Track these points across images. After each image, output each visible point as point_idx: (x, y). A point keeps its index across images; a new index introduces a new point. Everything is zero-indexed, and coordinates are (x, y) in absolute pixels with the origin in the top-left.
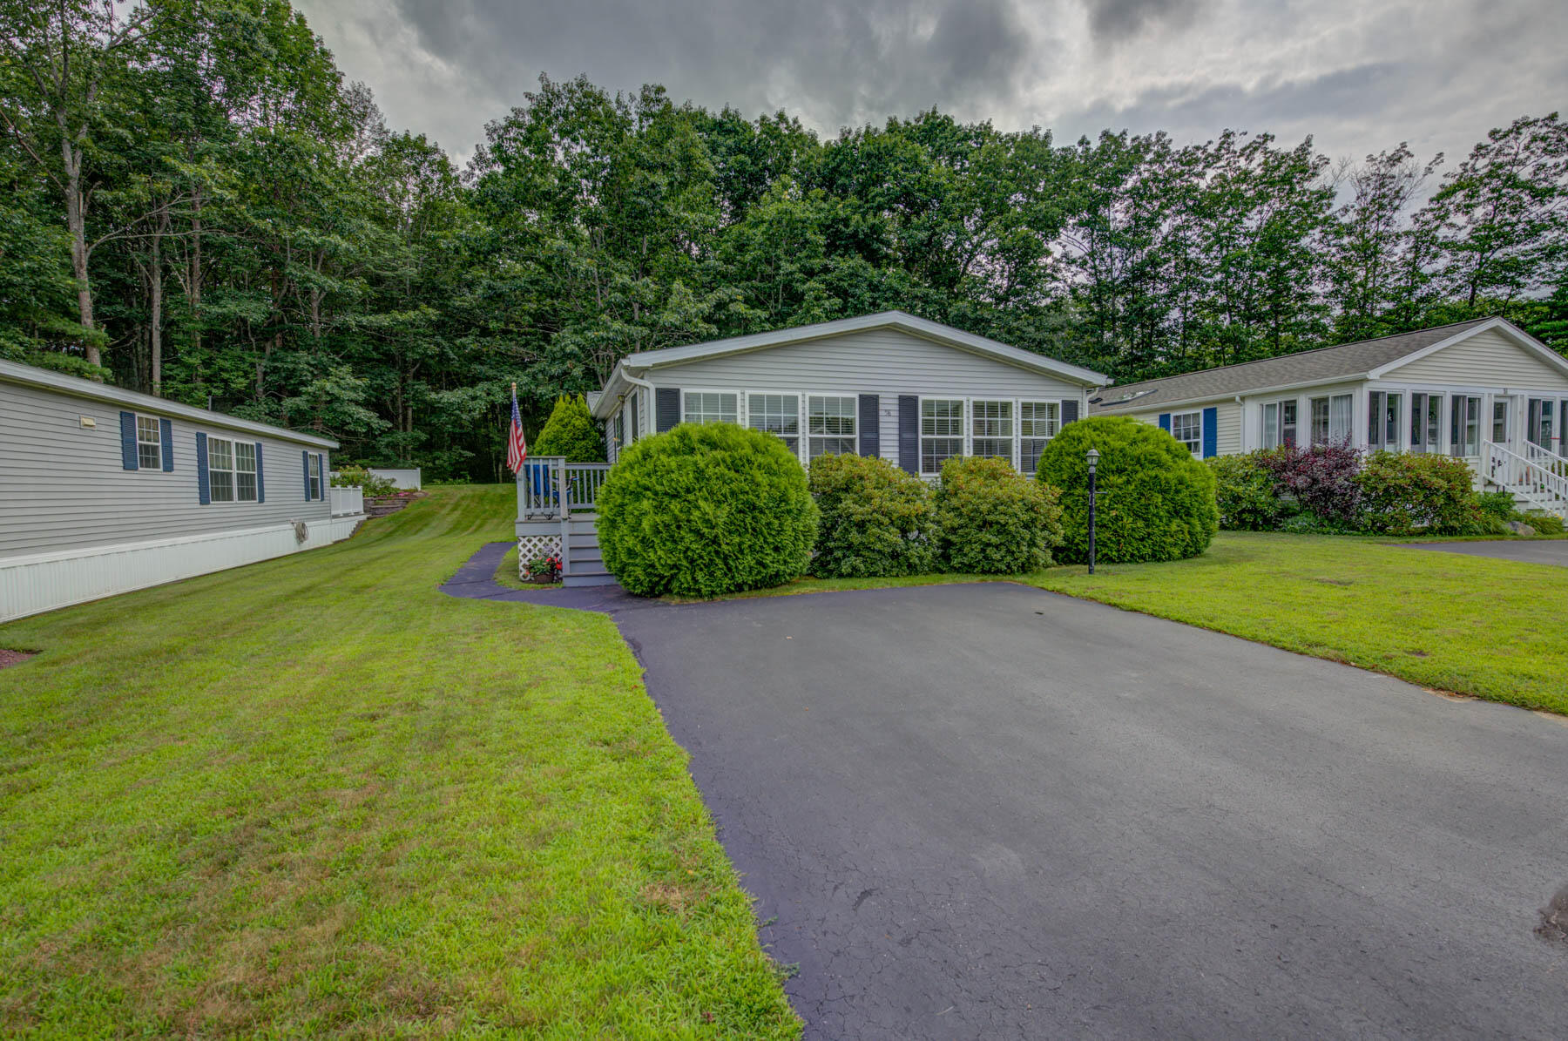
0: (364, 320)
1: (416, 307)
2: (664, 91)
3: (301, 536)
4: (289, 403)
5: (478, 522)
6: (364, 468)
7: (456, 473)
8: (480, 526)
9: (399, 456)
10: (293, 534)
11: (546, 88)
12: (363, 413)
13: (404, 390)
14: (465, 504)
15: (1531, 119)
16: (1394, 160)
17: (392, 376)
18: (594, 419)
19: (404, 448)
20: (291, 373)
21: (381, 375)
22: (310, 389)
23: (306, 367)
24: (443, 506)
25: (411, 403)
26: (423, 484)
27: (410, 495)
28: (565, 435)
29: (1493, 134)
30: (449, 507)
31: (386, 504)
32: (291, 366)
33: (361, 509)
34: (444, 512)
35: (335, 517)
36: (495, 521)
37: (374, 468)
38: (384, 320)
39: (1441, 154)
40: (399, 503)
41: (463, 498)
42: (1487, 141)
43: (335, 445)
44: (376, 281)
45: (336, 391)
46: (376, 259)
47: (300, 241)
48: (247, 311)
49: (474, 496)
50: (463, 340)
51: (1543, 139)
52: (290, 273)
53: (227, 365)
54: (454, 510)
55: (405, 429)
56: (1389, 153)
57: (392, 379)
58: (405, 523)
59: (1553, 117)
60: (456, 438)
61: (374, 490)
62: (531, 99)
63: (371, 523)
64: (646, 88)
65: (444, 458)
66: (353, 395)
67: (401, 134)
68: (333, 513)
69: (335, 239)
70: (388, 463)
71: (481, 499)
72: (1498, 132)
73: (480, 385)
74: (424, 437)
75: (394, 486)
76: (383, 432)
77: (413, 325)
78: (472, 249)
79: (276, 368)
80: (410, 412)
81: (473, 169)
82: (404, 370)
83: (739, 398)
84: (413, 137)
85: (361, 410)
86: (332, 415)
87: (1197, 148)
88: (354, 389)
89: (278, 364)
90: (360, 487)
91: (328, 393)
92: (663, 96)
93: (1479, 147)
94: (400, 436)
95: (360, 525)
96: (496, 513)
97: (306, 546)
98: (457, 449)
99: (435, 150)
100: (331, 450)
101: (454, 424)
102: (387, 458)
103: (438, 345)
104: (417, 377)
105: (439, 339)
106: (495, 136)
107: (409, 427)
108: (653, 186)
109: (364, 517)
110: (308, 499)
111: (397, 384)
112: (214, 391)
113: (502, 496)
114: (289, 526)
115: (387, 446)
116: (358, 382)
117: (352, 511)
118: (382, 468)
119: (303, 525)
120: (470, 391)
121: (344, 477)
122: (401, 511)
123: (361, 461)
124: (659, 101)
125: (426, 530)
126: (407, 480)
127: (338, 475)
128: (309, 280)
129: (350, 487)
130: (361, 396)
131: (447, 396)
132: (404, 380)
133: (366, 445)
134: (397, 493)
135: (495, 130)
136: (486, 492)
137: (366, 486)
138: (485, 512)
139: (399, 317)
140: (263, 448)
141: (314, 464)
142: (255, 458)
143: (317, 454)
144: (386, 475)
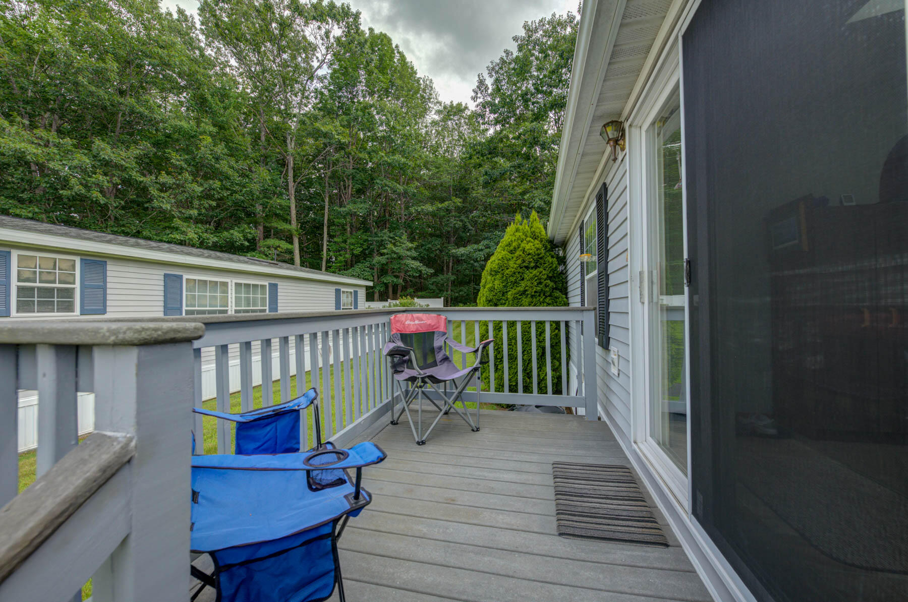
1: (450, 199)
6: (412, 298)
12: (416, 264)
18: (551, 241)
22: (386, 251)
28: (511, 263)
37: (419, 297)
38: (430, 208)
45: (400, 251)
53: (353, 241)
55: (447, 274)
66: (408, 253)
67: (448, 103)
73: (481, 243)
76: (428, 275)
80: (451, 264)
81: (477, 93)
82: (447, 239)
84: (455, 104)
85: (414, 262)
86: (398, 266)
88: (410, 249)
91: (394, 252)
103: (462, 221)
105: (462, 217)
116: (412, 245)
120: (475, 246)
126: (435, 304)
128: (386, 185)
130: (414, 254)
131: (463, 250)
135: (492, 68)
139: (440, 206)
140: (279, 287)
141: (347, 297)
142: (267, 296)
143: (352, 291)
144: (424, 302)
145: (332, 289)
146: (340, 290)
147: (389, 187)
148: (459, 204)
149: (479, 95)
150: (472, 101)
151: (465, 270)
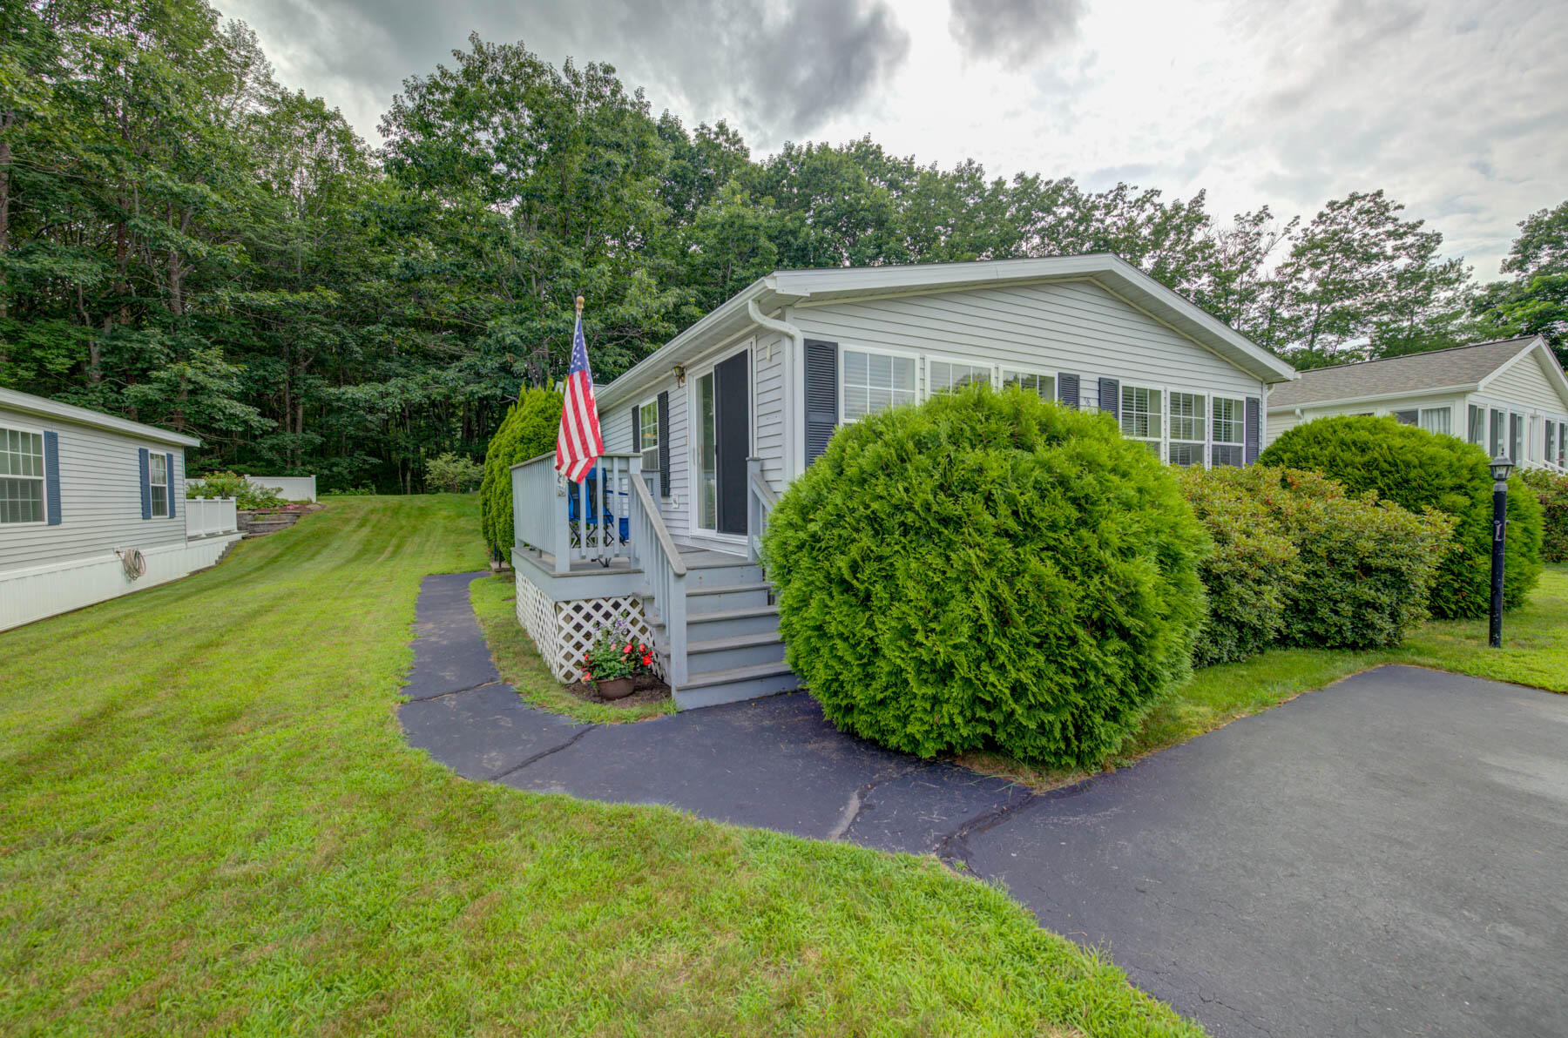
0: (242, 297)
1: (310, 289)
2: (613, 70)
3: (133, 568)
4: (134, 390)
5: (394, 541)
6: (240, 474)
7: (356, 482)
8: (398, 547)
9: (286, 461)
10: (118, 567)
11: (479, 49)
12: (238, 408)
13: (292, 385)
14: (374, 518)
15: (1361, 194)
16: (1258, 220)
17: (278, 367)
19: (292, 451)
20: (138, 355)
21: (264, 365)
22: (163, 374)
23: (159, 347)
24: (347, 521)
25: (302, 400)
26: (318, 494)
27: (301, 508)
29: (1332, 205)
30: (354, 524)
31: (267, 519)
32: (136, 346)
33: (234, 527)
34: (347, 529)
35: (192, 538)
36: (417, 540)
37: (253, 475)
38: (267, 299)
39: (1298, 217)
40: (287, 518)
41: (372, 511)
42: (1327, 211)
43: (195, 442)
44: (259, 255)
45: (201, 378)
46: (259, 227)
47: (152, 185)
48: (72, 270)
49: (385, 509)
50: (371, 328)
51: (1368, 212)
52: (136, 226)
53: (42, 340)
54: (361, 525)
55: (294, 431)
56: (1254, 213)
57: (279, 370)
58: (296, 544)
59: (1379, 194)
60: (359, 444)
61: (253, 501)
62: (461, 59)
63: (247, 545)
64: (592, 67)
65: (343, 466)
66: (224, 385)
67: (293, 91)
68: (190, 533)
69: (201, 188)
70: (272, 470)
71: (396, 511)
72: (1335, 203)
73: (393, 381)
74: (318, 440)
75: (280, 496)
76: (266, 432)
77: (307, 309)
78: (384, 222)
79: (116, 347)
80: (300, 412)
81: (389, 124)
82: (295, 362)
83: (918, 365)
84: (308, 98)
85: (235, 403)
86: (195, 408)
87: (1100, 196)
88: (226, 377)
89: (120, 344)
90: (233, 499)
91: (189, 381)
92: (612, 76)
93: (1321, 215)
94: (288, 438)
95: (232, 547)
96: (415, 529)
97: (141, 583)
98: (360, 455)
99: (336, 116)
100: (189, 449)
101: (357, 426)
102: (271, 463)
103: (338, 334)
104: (309, 370)
105: (338, 327)
106: (416, 96)
107: (299, 428)
108: (609, 164)
109: (238, 537)
110: (146, 516)
111: (285, 376)
112: (21, 372)
113: (421, 509)
114: (112, 556)
115: (271, 448)
116: (233, 369)
117: (219, 529)
118: (264, 475)
119: (137, 555)
120: (381, 388)
121: (210, 485)
122: (290, 527)
123: (236, 467)
124: (607, 82)
125: (326, 552)
126: (297, 489)
127: (202, 482)
128: (163, 236)
129: (218, 499)
130: (237, 386)
131: (350, 391)
132: (292, 373)
133: (242, 448)
134: (284, 505)
135: (416, 88)
136: (401, 506)
137: (241, 497)
138: (401, 528)
139: (289, 298)
140: (60, 440)
141: (158, 466)
142: (44, 456)
143: (164, 454)
144: (269, 483)
145: (133, 449)
146: (146, 451)
147: (171, 242)
148: (333, 302)
149: (394, 129)
150: (380, 135)
151: (346, 427)
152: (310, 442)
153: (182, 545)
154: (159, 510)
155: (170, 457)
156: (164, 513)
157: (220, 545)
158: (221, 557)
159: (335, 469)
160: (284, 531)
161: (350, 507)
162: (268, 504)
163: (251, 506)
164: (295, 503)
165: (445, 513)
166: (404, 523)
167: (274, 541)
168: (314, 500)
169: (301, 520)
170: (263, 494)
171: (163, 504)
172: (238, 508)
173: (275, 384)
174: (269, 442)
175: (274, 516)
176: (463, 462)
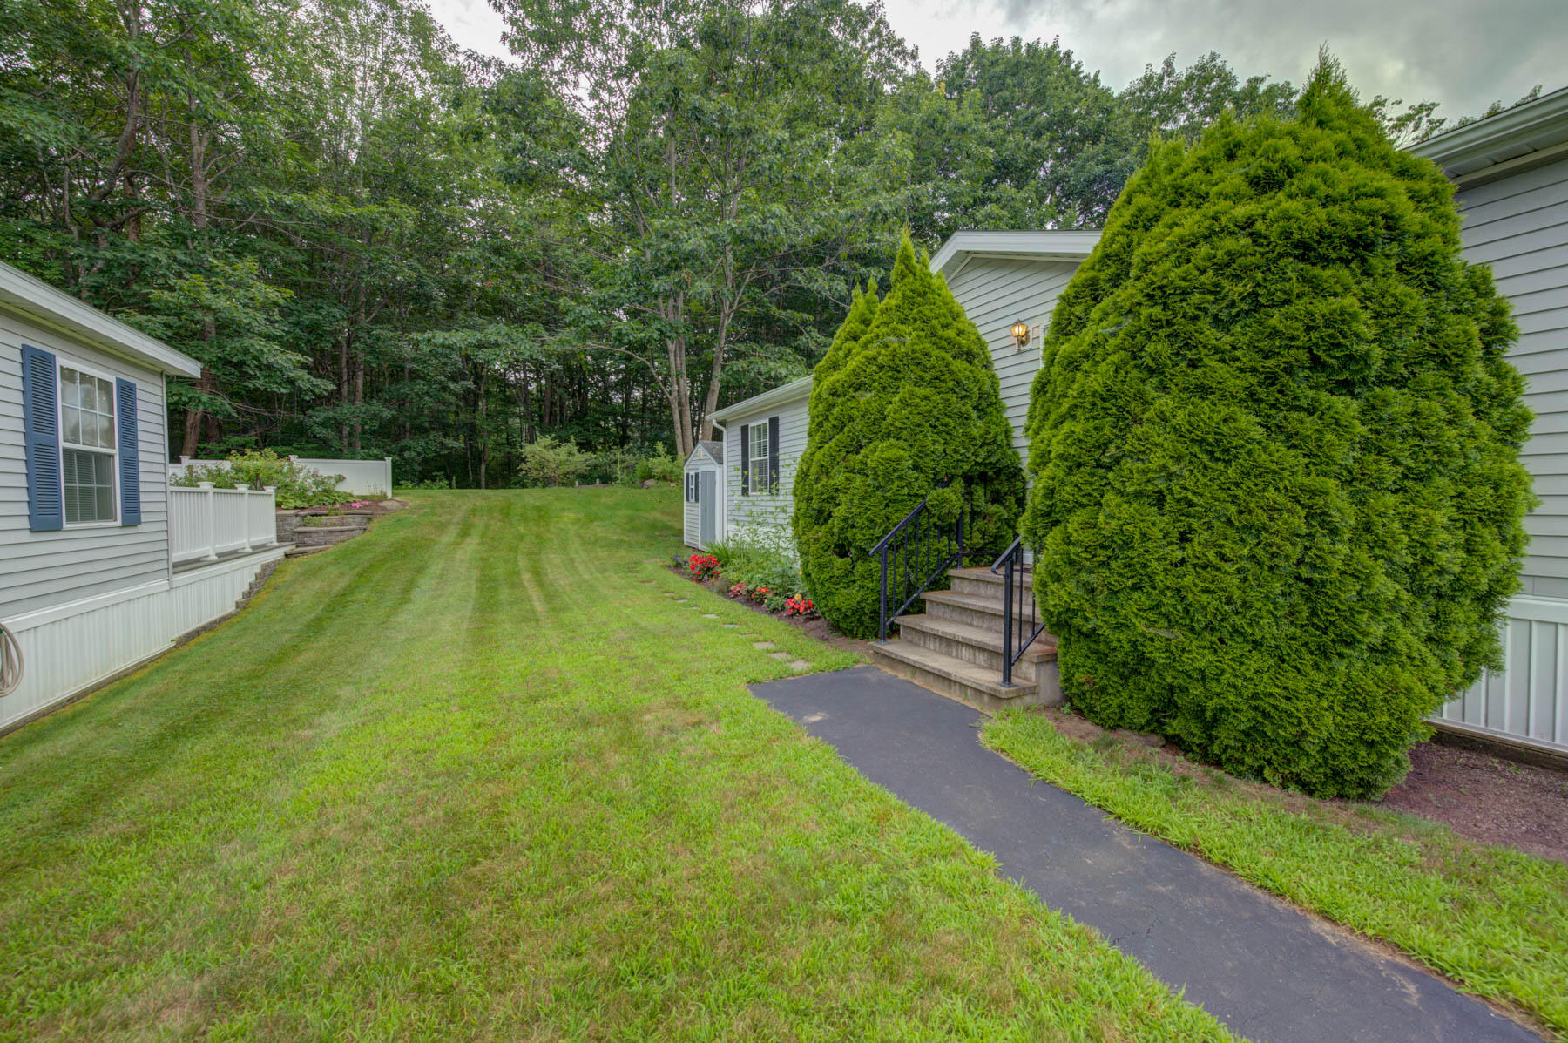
6: (283, 455)
14: (477, 523)
24: (442, 527)
26: (396, 483)
27: (371, 508)
30: (454, 530)
31: (324, 524)
33: (270, 536)
35: (182, 566)
40: (353, 522)
41: (473, 513)
43: (189, 366)
49: (490, 511)
54: (465, 533)
55: (352, 398)
58: (372, 566)
61: (302, 495)
63: (294, 566)
65: (416, 447)
68: (177, 556)
70: (324, 450)
71: (504, 514)
74: (384, 413)
75: (341, 488)
76: (319, 397)
80: (361, 374)
90: (270, 490)
95: (268, 572)
96: (543, 540)
98: (437, 435)
100: (174, 380)
102: (325, 442)
107: (359, 394)
109: (277, 554)
113: (538, 509)
115: (323, 424)
116: (273, 294)
117: (244, 543)
118: (318, 457)
121: (239, 470)
122: (359, 538)
125: (426, 583)
126: (366, 477)
129: (242, 488)
134: (348, 501)
137: (283, 488)
141: (86, 402)
144: (327, 468)
152: (376, 416)
153: (160, 584)
154: (92, 506)
155: (127, 391)
156: (106, 514)
157: (243, 575)
158: (247, 595)
159: (406, 454)
160: (352, 544)
161: (441, 505)
162: (325, 500)
163: (299, 503)
164: (364, 498)
165: (572, 515)
166: (522, 530)
167: (336, 562)
168: (389, 495)
169: (374, 524)
170: (317, 484)
171: (105, 495)
172: (278, 505)
173: (331, 333)
174: (323, 415)
175: (334, 519)
176: (565, 448)
